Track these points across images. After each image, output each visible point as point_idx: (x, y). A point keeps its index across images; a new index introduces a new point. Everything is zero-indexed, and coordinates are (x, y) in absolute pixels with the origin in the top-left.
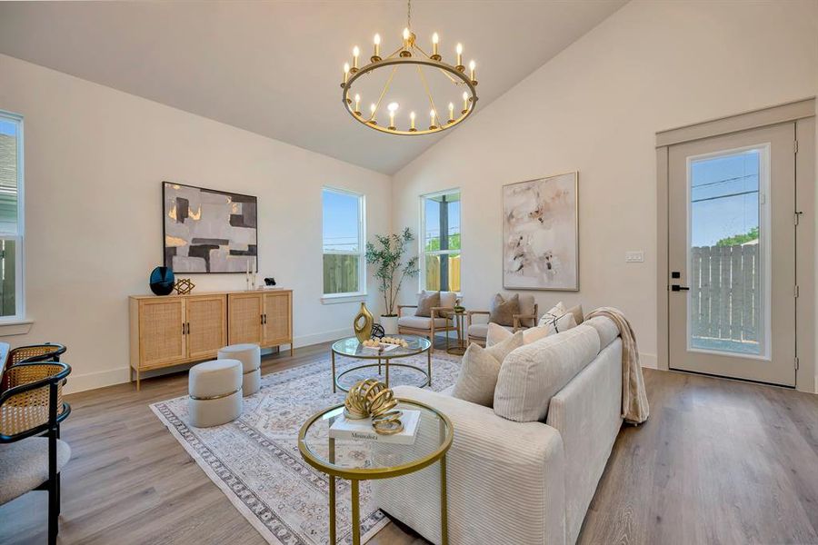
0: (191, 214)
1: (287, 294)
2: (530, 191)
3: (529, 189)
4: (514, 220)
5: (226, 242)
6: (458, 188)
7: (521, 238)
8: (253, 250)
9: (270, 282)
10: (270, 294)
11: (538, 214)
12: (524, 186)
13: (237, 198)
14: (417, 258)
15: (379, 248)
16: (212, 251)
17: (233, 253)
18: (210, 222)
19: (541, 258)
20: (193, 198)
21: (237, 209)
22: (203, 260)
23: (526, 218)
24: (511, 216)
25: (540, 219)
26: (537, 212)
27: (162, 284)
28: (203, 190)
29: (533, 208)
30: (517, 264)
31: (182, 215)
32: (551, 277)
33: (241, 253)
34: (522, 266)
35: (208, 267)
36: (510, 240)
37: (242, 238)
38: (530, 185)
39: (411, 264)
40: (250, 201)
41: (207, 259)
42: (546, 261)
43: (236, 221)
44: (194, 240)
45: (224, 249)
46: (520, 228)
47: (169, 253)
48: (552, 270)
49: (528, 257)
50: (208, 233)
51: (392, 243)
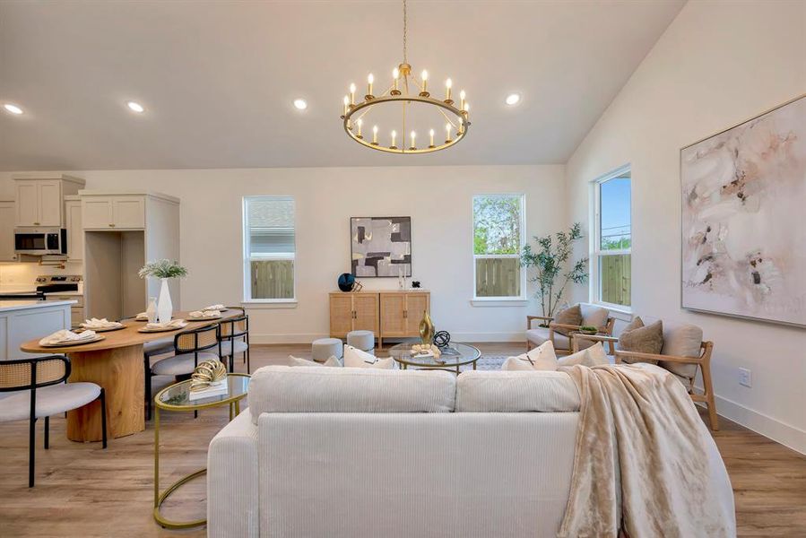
0: (366, 236)
1: (425, 296)
2: (724, 148)
3: (721, 145)
4: (697, 200)
5: (388, 254)
6: (629, 165)
7: (709, 230)
8: (408, 259)
9: (416, 285)
10: (411, 295)
11: (738, 188)
12: (713, 143)
13: (395, 220)
14: (586, 261)
15: (537, 250)
16: (379, 261)
17: (393, 262)
18: (378, 241)
19: (741, 264)
20: (367, 225)
21: (395, 228)
22: (373, 268)
23: (716, 196)
24: (694, 195)
25: (740, 196)
26: (735, 183)
27: (346, 283)
28: (373, 218)
29: (727, 176)
30: (702, 273)
31: (361, 238)
32: (760, 297)
33: (399, 262)
34: (709, 277)
35: (377, 273)
36: (693, 232)
37: (399, 250)
38: (723, 139)
39: (579, 267)
40: (405, 221)
41: (376, 267)
42: (751, 269)
43: (395, 238)
44: (368, 254)
45: (388, 259)
46: (706, 213)
47: (354, 263)
48: (762, 286)
49: (719, 260)
50: (377, 248)
51: (555, 243)
